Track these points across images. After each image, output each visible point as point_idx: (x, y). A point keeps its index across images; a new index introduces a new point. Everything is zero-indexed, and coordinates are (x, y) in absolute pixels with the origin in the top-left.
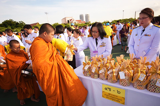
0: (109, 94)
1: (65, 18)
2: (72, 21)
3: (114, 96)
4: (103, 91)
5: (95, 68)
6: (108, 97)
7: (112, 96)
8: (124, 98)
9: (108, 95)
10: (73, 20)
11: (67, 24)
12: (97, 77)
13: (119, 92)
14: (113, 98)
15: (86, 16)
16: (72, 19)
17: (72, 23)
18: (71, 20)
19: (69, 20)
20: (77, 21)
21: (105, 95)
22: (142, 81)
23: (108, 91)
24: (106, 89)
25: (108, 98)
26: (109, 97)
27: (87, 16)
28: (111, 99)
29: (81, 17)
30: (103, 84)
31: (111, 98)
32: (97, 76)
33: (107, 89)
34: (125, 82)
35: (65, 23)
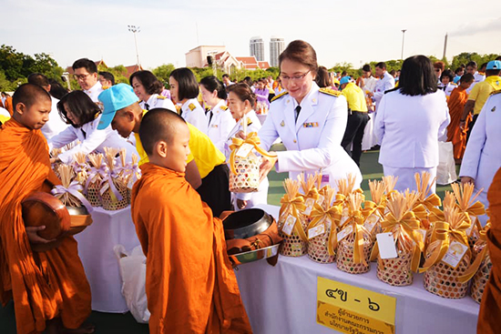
0: (341, 312)
1: (198, 50)
2: (221, 58)
3: (356, 317)
4: (320, 303)
5: (295, 219)
6: (337, 321)
7: (352, 320)
8: (392, 327)
9: (337, 315)
10: (224, 56)
11: (204, 70)
12: (301, 253)
13: (373, 306)
14: (354, 328)
15: (271, 44)
16: (222, 54)
17: (222, 66)
18: (218, 57)
19: (214, 57)
20: (239, 59)
21: (327, 314)
23: (336, 303)
24: (330, 293)
25: (336, 325)
26: (341, 323)
28: (346, 328)
29: (256, 46)
30: (319, 275)
31: (348, 325)
32: (297, 246)
33: (334, 294)
34: (395, 271)
35: (199, 67)
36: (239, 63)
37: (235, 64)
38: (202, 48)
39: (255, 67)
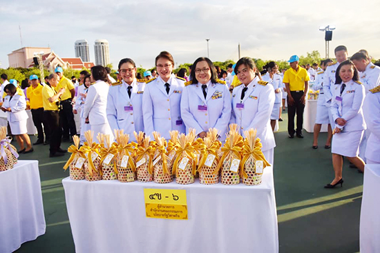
0: (159, 206)
1: (22, 52)
2: (47, 59)
3: (167, 207)
4: (147, 204)
5: (128, 157)
6: (158, 213)
7: (165, 209)
8: (185, 206)
9: (157, 209)
10: (50, 57)
11: (29, 70)
12: (133, 179)
13: (176, 198)
14: (167, 213)
15: (96, 47)
16: (47, 55)
17: (48, 66)
18: (44, 57)
19: (40, 58)
20: (64, 60)
21: (151, 210)
22: (210, 166)
23: (156, 201)
24: (152, 197)
25: (157, 215)
26: (160, 213)
27: (99, 49)
28: (163, 215)
29: (81, 48)
30: (146, 187)
31: (163, 213)
32: (131, 175)
33: (154, 197)
34: (184, 175)
35: (23, 68)
36: (65, 63)
37: (61, 64)
38: (27, 49)
39: (82, 67)
